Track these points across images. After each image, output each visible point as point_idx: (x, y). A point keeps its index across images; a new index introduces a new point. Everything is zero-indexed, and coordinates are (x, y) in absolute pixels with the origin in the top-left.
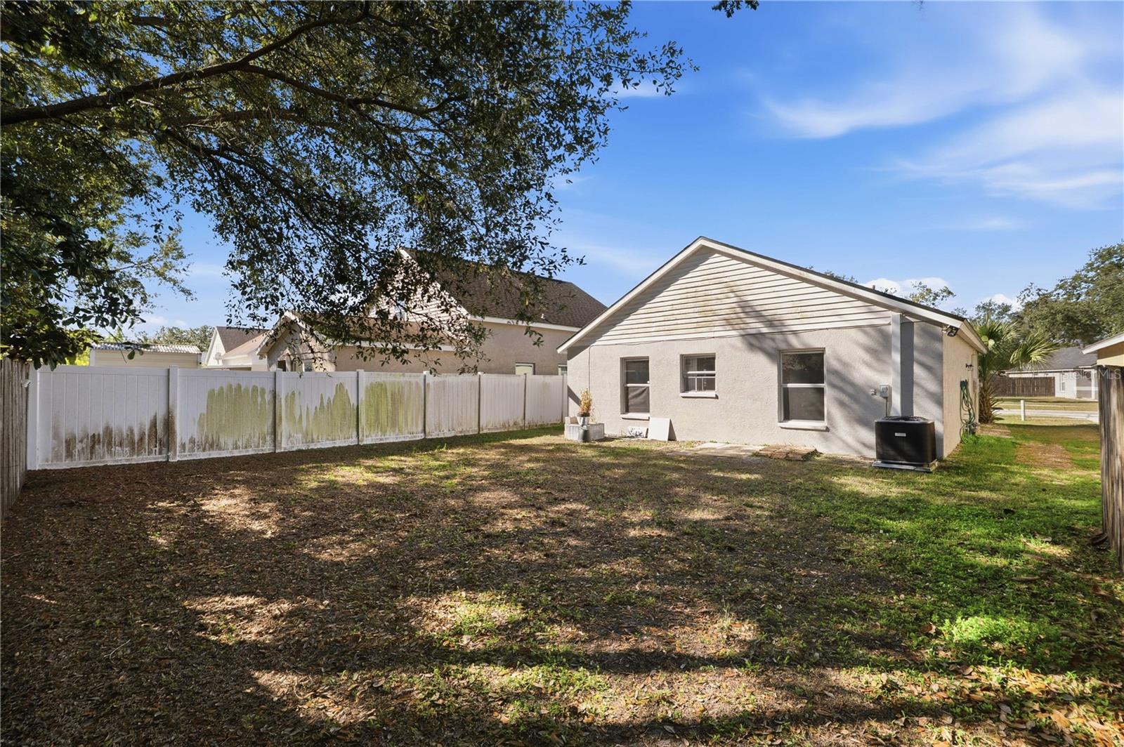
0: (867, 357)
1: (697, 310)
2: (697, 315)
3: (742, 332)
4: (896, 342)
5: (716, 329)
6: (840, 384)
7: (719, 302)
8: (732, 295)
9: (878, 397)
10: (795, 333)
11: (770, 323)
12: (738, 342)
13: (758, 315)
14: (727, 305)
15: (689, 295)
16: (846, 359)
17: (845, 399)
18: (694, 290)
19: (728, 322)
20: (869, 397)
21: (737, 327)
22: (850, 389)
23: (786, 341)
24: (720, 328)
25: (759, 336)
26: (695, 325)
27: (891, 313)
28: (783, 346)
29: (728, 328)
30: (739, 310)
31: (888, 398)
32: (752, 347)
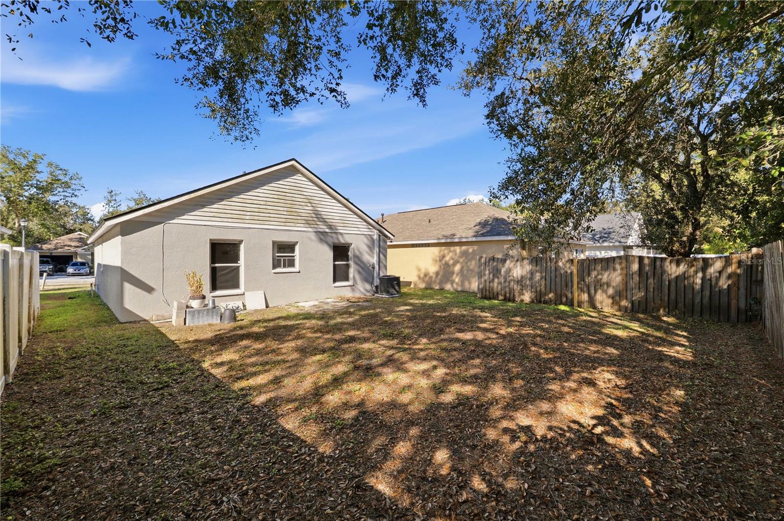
0: (367, 249)
1: (285, 209)
2: (285, 213)
3: (315, 230)
4: (376, 243)
5: (298, 225)
6: (359, 262)
7: (301, 207)
8: (309, 205)
9: (370, 268)
10: (341, 234)
11: (330, 227)
12: (313, 236)
13: (324, 221)
14: (306, 210)
15: (280, 197)
16: (361, 250)
17: (361, 270)
18: (284, 194)
19: (307, 223)
20: (368, 268)
21: (312, 226)
22: (362, 265)
23: (338, 239)
24: (302, 225)
25: (324, 233)
26: (284, 220)
27: (374, 230)
28: (336, 241)
29: (307, 226)
30: (313, 215)
31: (373, 268)
32: (321, 240)
